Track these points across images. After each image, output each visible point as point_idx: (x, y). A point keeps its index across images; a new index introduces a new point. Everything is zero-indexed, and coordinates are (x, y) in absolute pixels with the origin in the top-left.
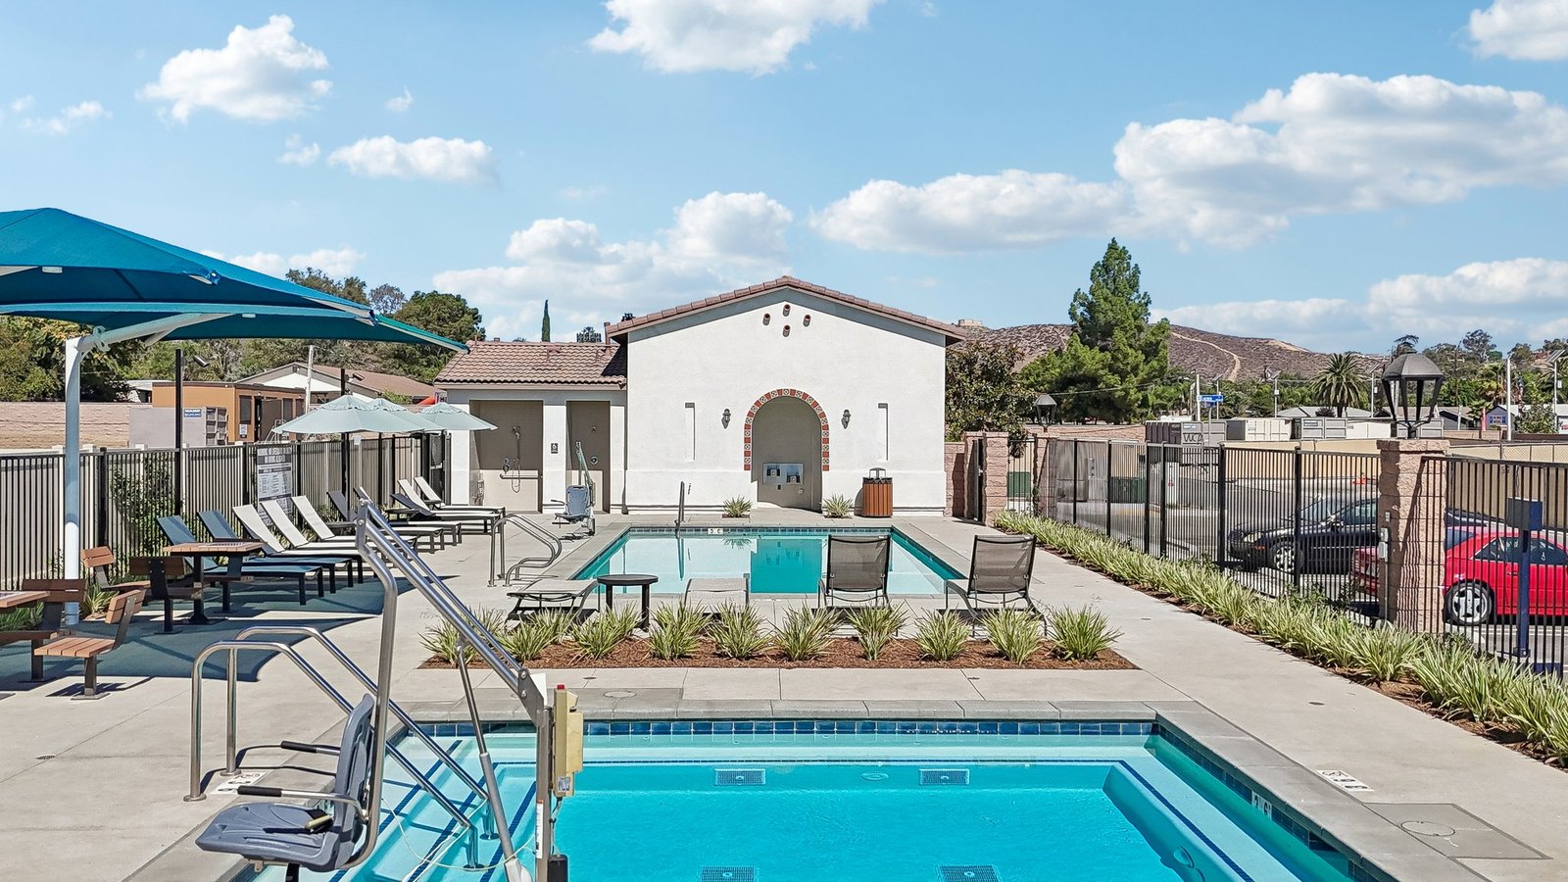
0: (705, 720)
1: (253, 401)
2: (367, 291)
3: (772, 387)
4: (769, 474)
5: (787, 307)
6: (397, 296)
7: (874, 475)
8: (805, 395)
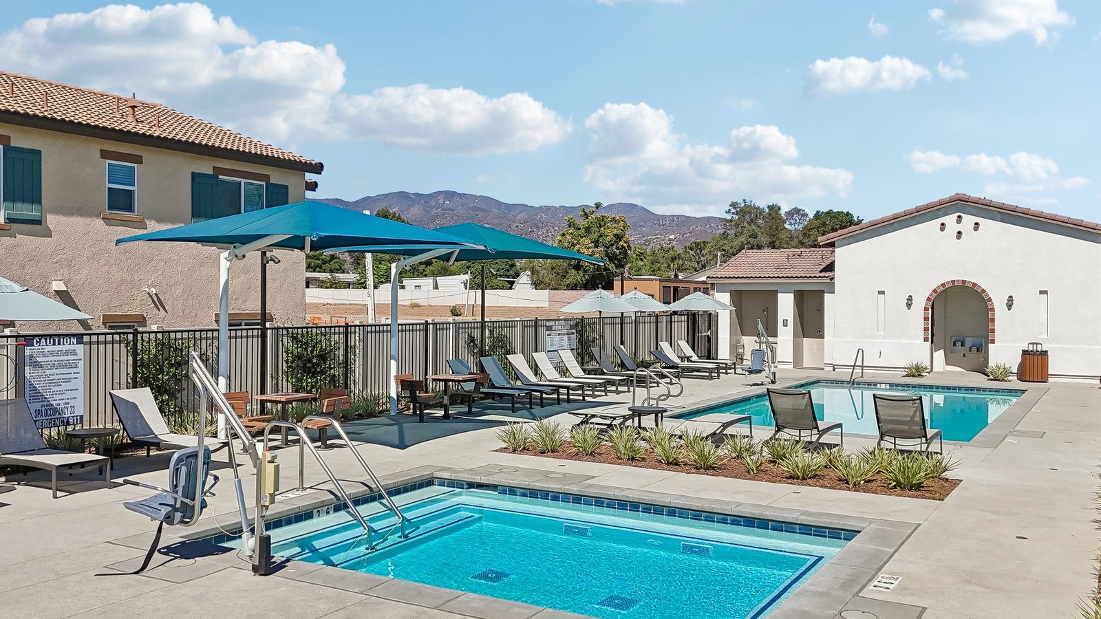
0: (578, 495)
1: (672, 289)
2: (782, 212)
3: (946, 278)
4: (955, 345)
5: (959, 217)
6: (803, 215)
7: (1031, 348)
8: (975, 285)
